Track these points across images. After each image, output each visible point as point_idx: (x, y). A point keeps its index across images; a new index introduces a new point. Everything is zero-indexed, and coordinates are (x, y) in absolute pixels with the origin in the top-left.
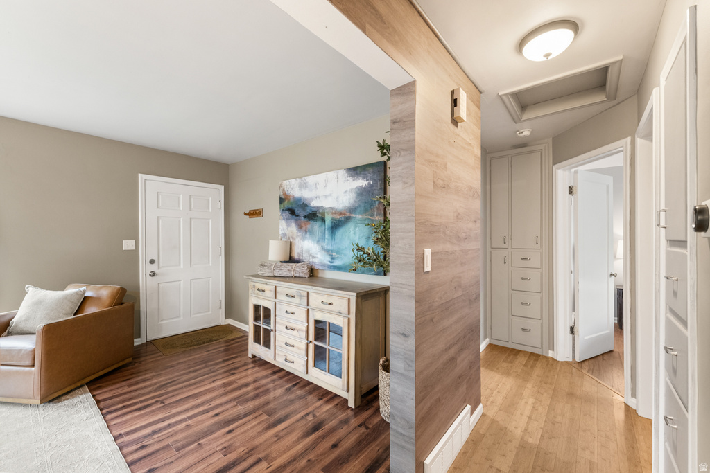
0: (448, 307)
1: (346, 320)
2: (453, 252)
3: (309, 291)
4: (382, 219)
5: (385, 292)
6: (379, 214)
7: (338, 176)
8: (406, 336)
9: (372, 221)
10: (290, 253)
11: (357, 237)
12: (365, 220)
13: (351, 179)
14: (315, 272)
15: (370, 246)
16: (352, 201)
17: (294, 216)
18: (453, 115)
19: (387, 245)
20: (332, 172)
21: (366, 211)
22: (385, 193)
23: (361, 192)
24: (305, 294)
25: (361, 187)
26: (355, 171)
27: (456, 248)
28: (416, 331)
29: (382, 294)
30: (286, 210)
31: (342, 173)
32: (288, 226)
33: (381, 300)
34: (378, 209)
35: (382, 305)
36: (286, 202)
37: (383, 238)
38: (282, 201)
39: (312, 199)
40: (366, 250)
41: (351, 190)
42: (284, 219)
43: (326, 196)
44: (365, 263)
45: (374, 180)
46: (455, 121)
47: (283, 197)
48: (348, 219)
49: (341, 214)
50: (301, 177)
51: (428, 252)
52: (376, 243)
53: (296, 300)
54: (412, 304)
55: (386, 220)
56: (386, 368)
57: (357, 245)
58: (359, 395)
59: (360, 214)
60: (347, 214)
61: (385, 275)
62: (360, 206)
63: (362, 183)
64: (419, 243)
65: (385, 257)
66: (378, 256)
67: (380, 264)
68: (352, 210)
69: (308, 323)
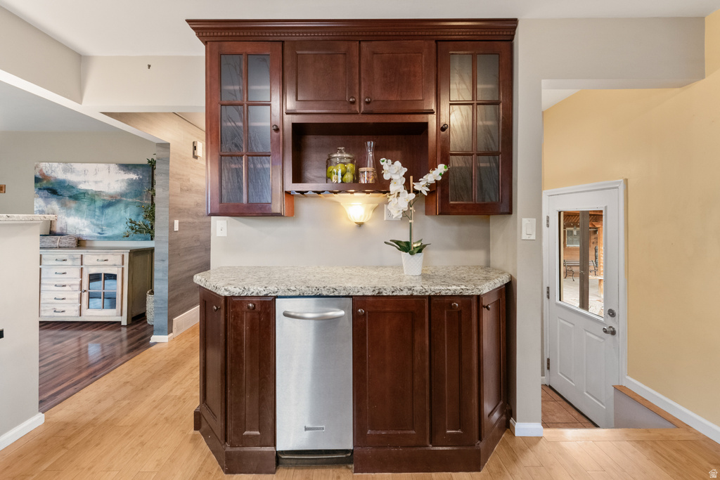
0: (189, 250)
1: (120, 269)
2: (194, 223)
3: (83, 254)
4: (150, 202)
5: (152, 250)
6: (148, 200)
7: (109, 168)
8: (163, 261)
9: (142, 204)
10: (51, 228)
11: (128, 214)
12: (135, 202)
13: (122, 172)
14: (82, 242)
15: (140, 221)
16: (123, 188)
17: (56, 196)
18: (194, 154)
19: (154, 220)
20: (103, 165)
21: (136, 196)
22: (153, 186)
23: (131, 183)
24: (79, 256)
25: (132, 179)
26: (126, 167)
27: (195, 221)
28: (169, 258)
29: (150, 252)
30: (44, 189)
31: (113, 167)
32: (47, 203)
33: (149, 256)
34: (146, 195)
35: (149, 260)
36: (45, 182)
37: (151, 215)
38: (37, 180)
39: (80, 183)
40: (138, 223)
41: (123, 180)
42: (41, 197)
43: (96, 182)
44: (136, 231)
45: (143, 176)
46: (195, 157)
47: (40, 177)
48: (118, 202)
49: (112, 197)
50: (66, 163)
51: (176, 222)
52: (145, 218)
53: (69, 262)
54: (167, 245)
55: (153, 204)
56: (152, 293)
57: (130, 219)
58: (130, 317)
59: (130, 198)
60: (119, 198)
61: (152, 239)
62: (131, 192)
63: (133, 176)
64: (172, 218)
65: (152, 227)
66: (146, 226)
67: (149, 232)
68: (123, 195)
69: (81, 278)
